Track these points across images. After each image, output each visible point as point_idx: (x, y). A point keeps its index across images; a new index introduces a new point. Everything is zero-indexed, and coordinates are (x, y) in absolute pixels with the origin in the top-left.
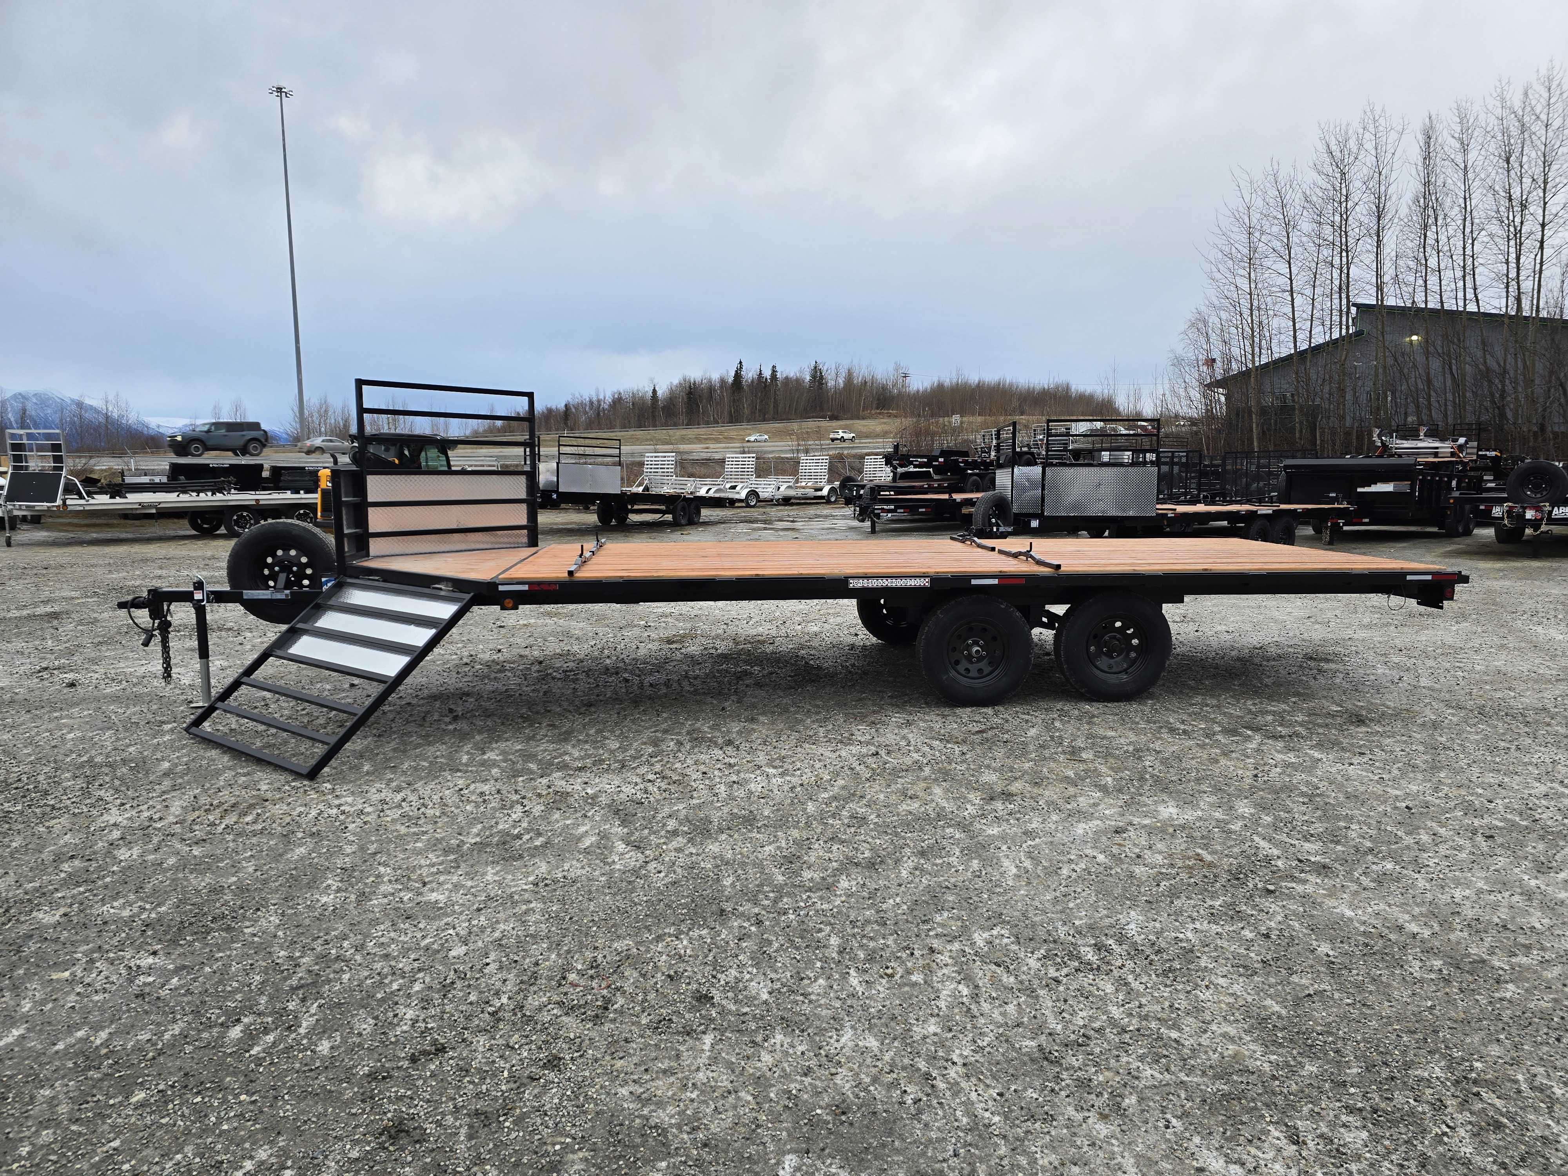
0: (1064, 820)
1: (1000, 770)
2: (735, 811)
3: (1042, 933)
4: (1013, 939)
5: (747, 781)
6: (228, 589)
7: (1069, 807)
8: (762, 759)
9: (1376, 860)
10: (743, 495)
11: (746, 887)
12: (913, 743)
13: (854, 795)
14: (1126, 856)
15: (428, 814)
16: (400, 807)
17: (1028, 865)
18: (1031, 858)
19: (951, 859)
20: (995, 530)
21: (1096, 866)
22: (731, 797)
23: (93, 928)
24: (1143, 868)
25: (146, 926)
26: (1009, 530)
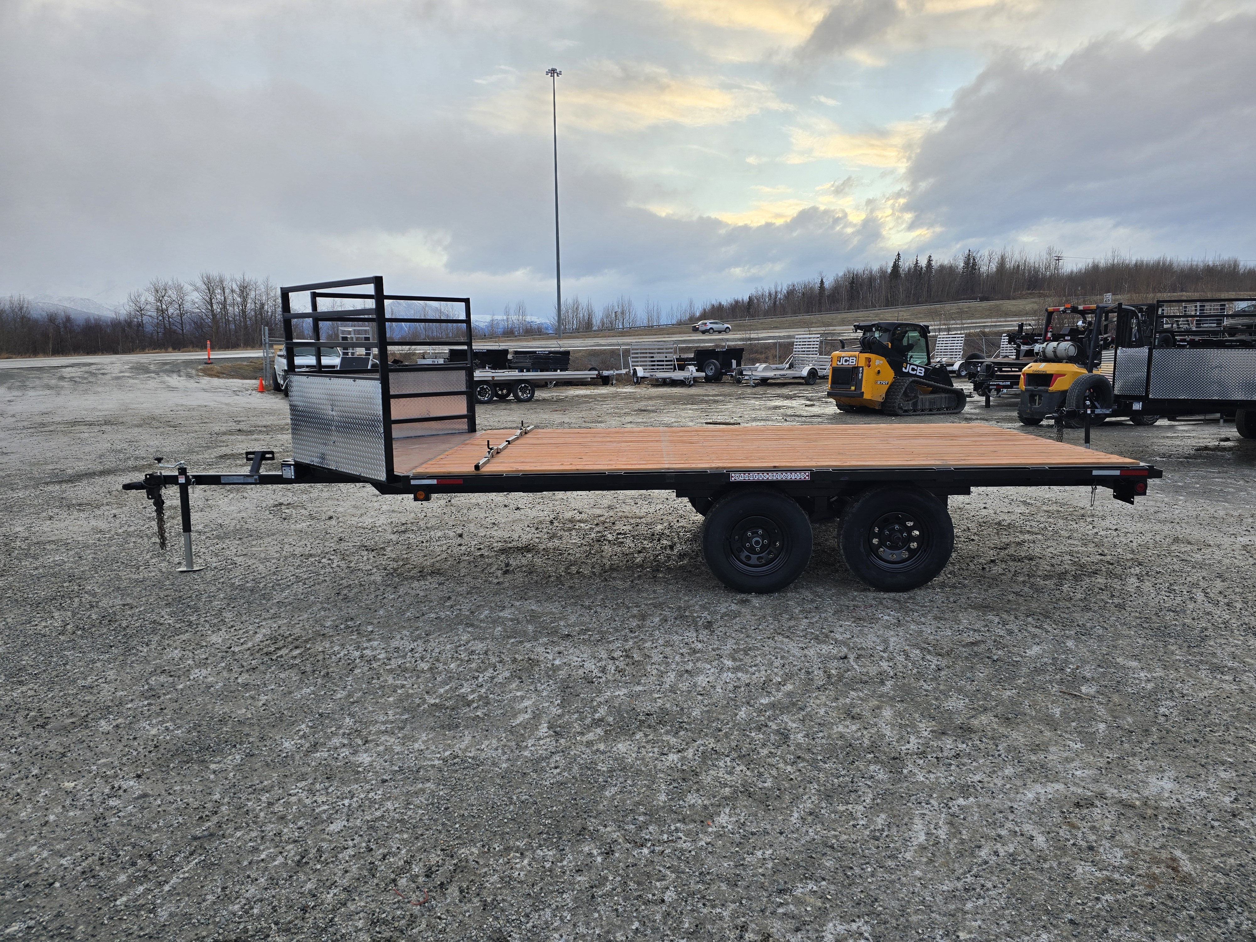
1: (973, 696)
7: (1033, 758)
14: (1074, 844)
15: (419, 668)
16: (404, 657)
17: (942, 834)
18: (951, 824)
19: (856, 807)
20: (1089, 412)
21: (1027, 851)
22: (673, 689)
23: (124, 742)
24: (1089, 868)
25: (156, 747)
26: (1108, 412)
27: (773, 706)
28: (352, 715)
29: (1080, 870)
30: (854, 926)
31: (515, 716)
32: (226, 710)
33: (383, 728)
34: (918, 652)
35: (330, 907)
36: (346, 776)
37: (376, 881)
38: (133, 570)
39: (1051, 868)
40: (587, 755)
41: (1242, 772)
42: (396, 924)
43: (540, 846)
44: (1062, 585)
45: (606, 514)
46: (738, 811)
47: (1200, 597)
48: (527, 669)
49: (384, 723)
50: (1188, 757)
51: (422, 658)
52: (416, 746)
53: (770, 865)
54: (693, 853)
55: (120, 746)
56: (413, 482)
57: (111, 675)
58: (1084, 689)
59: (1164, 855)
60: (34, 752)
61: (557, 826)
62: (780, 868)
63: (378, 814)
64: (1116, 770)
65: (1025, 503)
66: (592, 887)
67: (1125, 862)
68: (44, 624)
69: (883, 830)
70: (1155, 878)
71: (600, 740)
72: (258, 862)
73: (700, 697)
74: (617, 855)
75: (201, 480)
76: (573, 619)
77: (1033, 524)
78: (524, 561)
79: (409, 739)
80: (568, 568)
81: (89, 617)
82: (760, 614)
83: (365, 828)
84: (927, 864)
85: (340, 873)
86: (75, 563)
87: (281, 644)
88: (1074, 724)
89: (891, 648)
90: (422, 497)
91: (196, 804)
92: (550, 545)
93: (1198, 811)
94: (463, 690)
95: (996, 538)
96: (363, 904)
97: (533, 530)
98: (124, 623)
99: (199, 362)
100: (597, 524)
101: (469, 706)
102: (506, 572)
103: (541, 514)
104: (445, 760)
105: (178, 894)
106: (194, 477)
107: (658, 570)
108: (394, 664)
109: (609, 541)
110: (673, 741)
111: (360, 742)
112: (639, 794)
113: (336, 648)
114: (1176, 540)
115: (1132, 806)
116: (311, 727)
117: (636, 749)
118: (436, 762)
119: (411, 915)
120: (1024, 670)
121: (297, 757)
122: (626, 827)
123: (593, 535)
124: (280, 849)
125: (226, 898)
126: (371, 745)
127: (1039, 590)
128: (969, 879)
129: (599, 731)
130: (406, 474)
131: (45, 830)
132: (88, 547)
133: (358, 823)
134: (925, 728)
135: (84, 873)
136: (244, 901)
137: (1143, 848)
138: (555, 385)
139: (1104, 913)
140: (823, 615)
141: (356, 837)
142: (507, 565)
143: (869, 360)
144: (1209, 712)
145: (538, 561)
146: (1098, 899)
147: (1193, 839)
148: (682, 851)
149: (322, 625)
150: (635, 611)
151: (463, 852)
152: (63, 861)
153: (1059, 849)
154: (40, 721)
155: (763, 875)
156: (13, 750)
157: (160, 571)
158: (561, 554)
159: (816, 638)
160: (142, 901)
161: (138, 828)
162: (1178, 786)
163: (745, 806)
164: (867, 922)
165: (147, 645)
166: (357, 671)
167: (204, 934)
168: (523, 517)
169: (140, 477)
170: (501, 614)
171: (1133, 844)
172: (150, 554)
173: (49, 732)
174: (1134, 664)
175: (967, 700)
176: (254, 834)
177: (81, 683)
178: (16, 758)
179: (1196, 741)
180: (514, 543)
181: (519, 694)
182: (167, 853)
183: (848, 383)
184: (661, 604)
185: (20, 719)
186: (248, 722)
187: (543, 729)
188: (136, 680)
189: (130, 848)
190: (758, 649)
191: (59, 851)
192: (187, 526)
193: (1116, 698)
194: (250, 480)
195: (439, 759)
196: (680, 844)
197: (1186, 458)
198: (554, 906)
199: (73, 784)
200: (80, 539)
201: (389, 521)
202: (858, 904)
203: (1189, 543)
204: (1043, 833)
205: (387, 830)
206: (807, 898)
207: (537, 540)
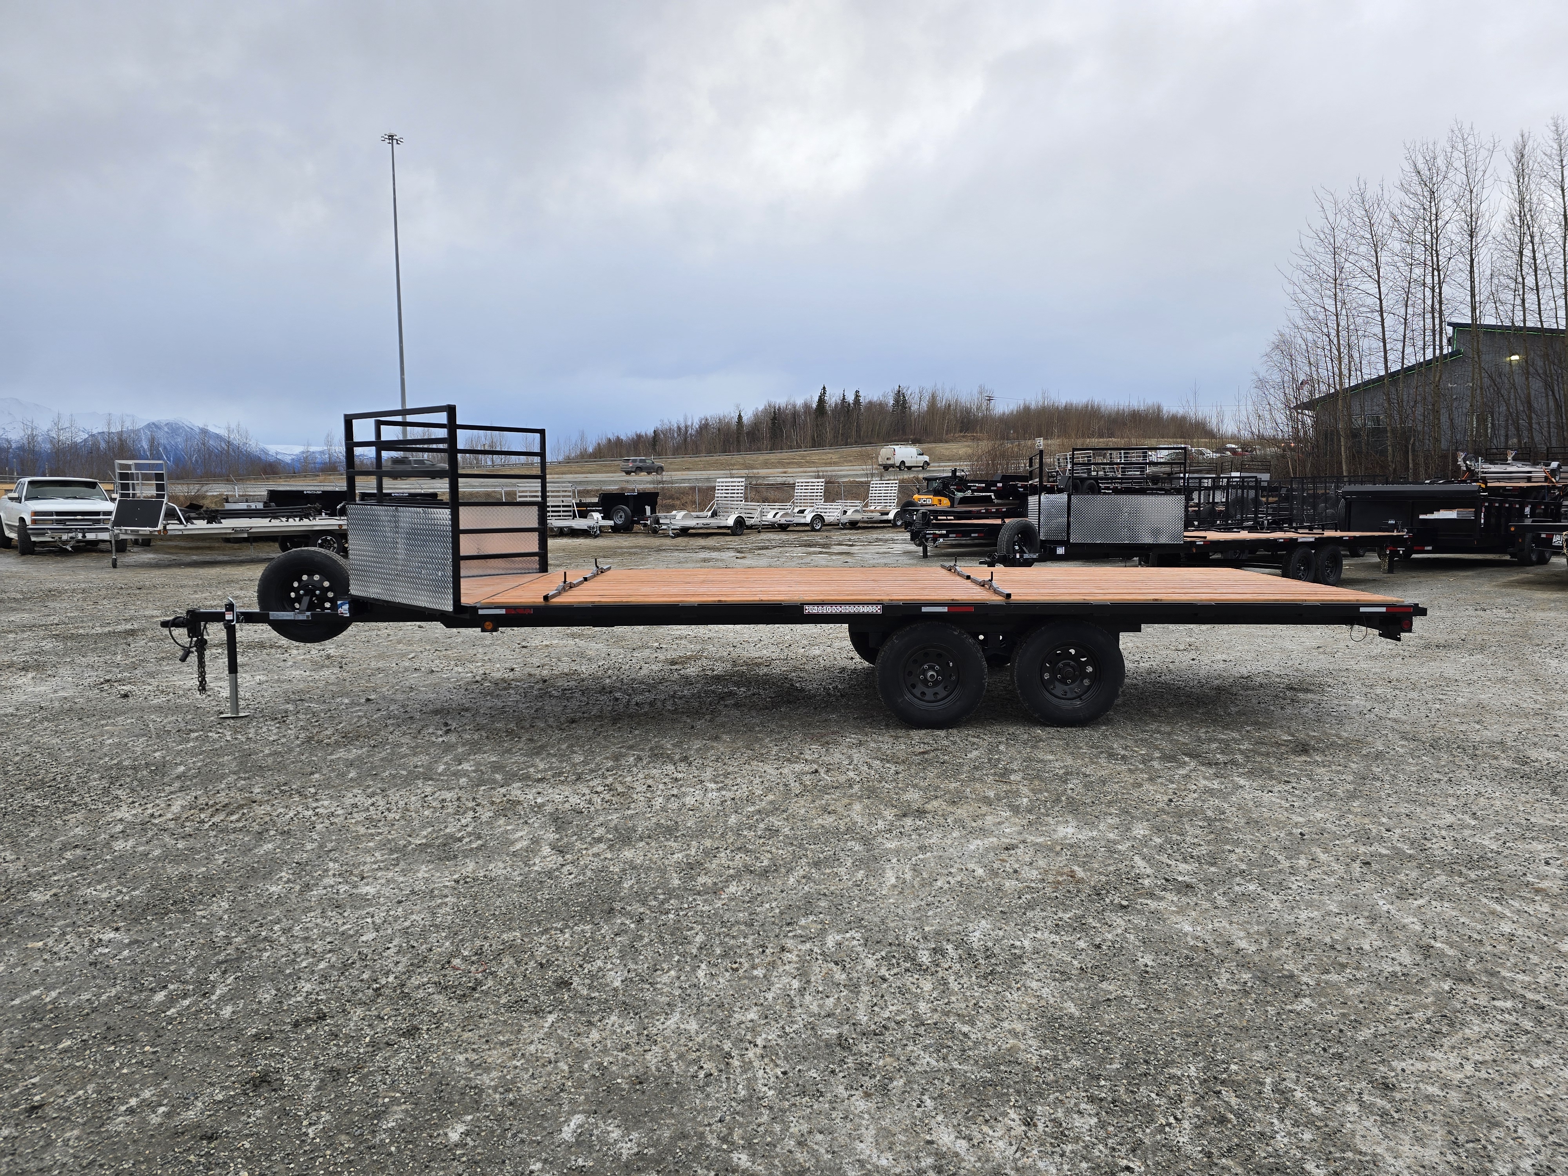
0: (961, 837)
1: (925, 790)
2: (662, 821)
3: (891, 938)
4: (862, 941)
5: (685, 794)
6: (258, 610)
7: (974, 824)
8: (709, 773)
9: (1242, 882)
10: (808, 520)
11: (642, 889)
12: (855, 762)
13: (777, 809)
14: (1004, 871)
15: (389, 818)
16: (367, 810)
18: (914, 870)
20: (1018, 556)
21: (971, 879)
22: (664, 809)
25: (118, 906)
26: (1035, 557)
27: (759, 812)
30: (848, 935)
34: (878, 762)
36: (356, 904)
37: (430, 964)
39: (988, 885)
40: (597, 864)
41: (1123, 818)
42: (465, 986)
43: (576, 924)
46: (743, 883)
48: (509, 808)
49: (374, 862)
50: (1087, 813)
51: (388, 810)
54: (713, 912)
58: (1012, 777)
59: (1066, 870)
61: (586, 911)
62: (785, 912)
63: (407, 924)
64: (1035, 826)
66: (632, 942)
67: (1039, 877)
69: (863, 880)
70: (1059, 883)
71: (605, 851)
72: (301, 969)
73: (691, 812)
74: (647, 921)
76: (542, 765)
79: (409, 871)
82: (732, 746)
83: (398, 934)
84: (898, 894)
85: (391, 965)
88: (1004, 801)
93: (1091, 843)
115: (1046, 846)
116: (293, 874)
117: (641, 853)
118: (447, 884)
119: (476, 979)
120: (966, 768)
121: (292, 897)
122: (650, 904)
124: (319, 958)
126: (370, 880)
128: (930, 899)
129: (602, 845)
133: (390, 932)
134: (889, 814)
137: (1052, 867)
139: (1024, 905)
141: (393, 941)
146: (1020, 898)
147: (1086, 860)
148: (703, 912)
153: (993, 874)
155: (773, 917)
159: (789, 760)
160: (194, 1009)
161: (148, 964)
162: (1078, 830)
163: (749, 879)
164: (857, 932)
170: (460, 768)
171: (1045, 867)
175: (921, 793)
176: (283, 953)
179: (1093, 803)
180: (445, 705)
186: (215, 877)
187: (546, 850)
195: (449, 881)
196: (700, 908)
198: (603, 958)
202: (849, 923)
204: (982, 867)
205: (422, 933)
206: (810, 925)
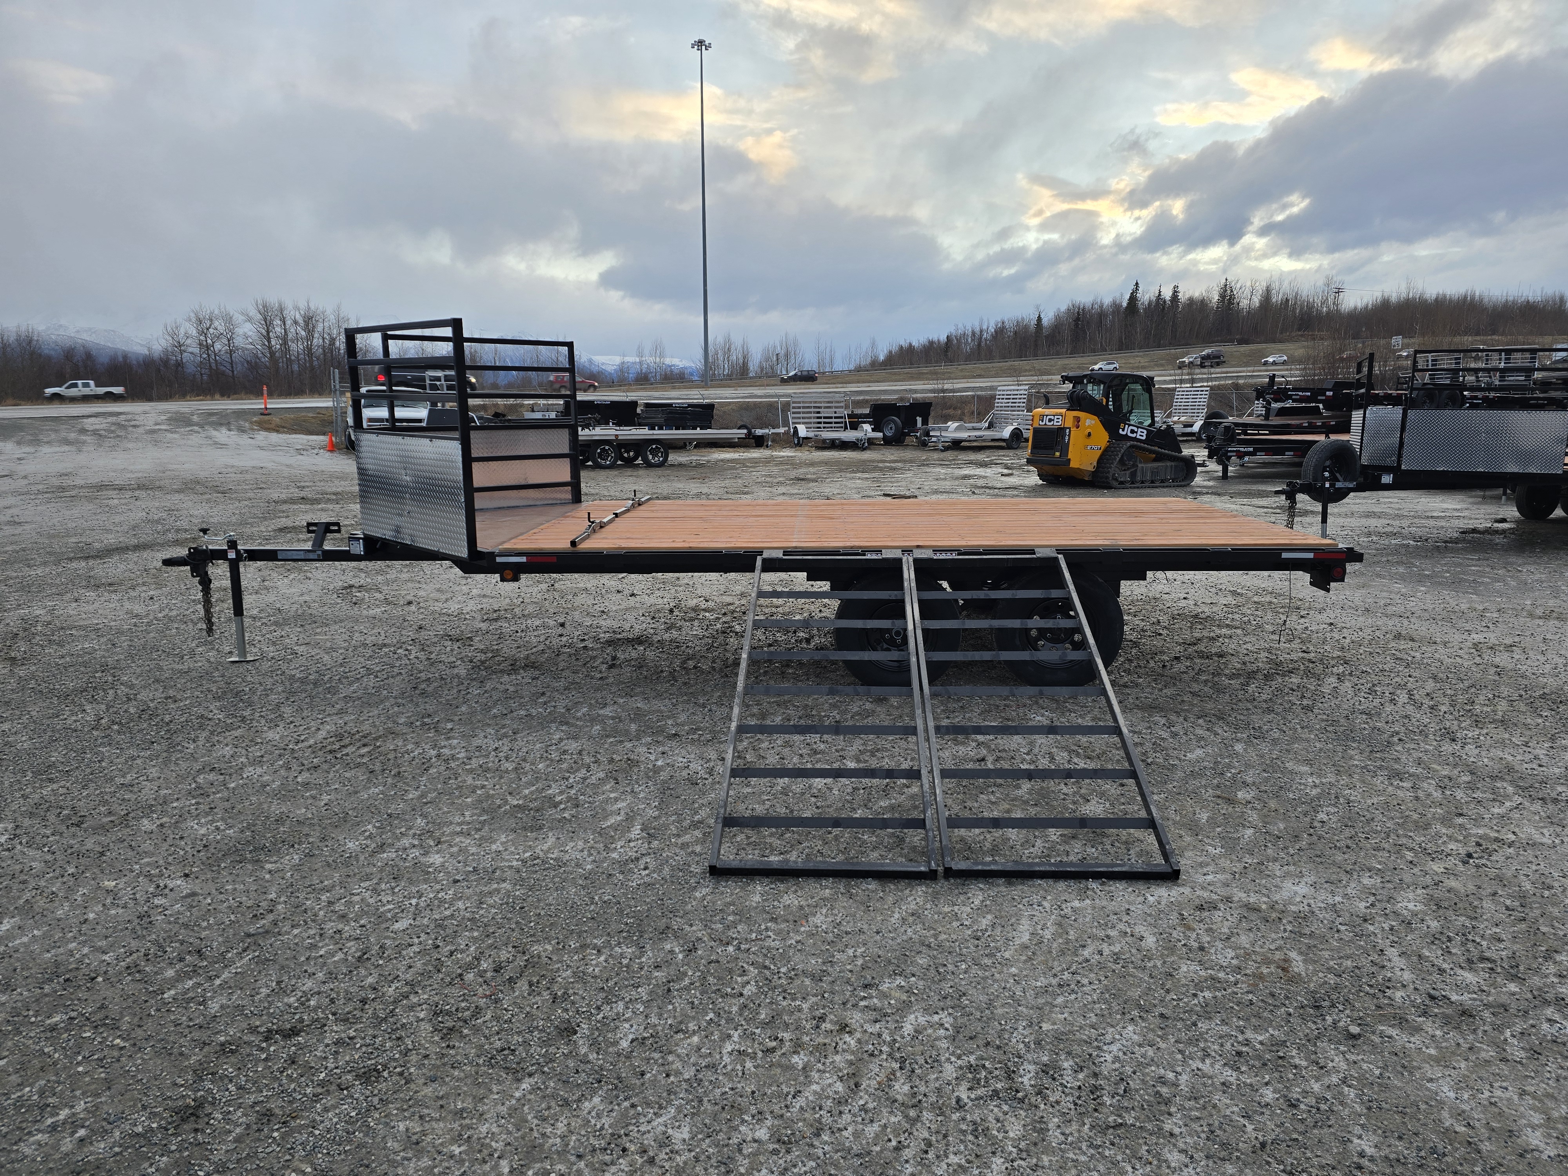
14: (1185, 945)
15: (502, 768)
16: (487, 756)
17: (1047, 934)
18: (1060, 925)
19: (963, 908)
20: (1327, 485)
21: (1134, 951)
23: (170, 841)
24: (1194, 967)
25: (205, 846)
26: (1351, 486)
28: (424, 816)
29: (1184, 968)
30: (936, 1018)
31: (605, 818)
32: (284, 809)
33: (458, 829)
34: (1065, 754)
35: (392, 999)
36: (414, 877)
37: (441, 976)
38: (177, 660)
39: (1155, 966)
41: (1388, 878)
42: (460, 1015)
43: (619, 943)
44: (1248, 685)
45: (737, 603)
46: (836, 911)
47: (1403, 697)
48: (624, 770)
49: (459, 824)
50: (1334, 863)
51: (507, 758)
52: (494, 847)
53: (860, 962)
54: (781, 951)
55: (165, 846)
56: (499, 560)
57: (154, 772)
58: (1240, 795)
59: (1278, 955)
60: (69, 851)
61: (640, 925)
62: (870, 965)
63: (447, 913)
64: (1251, 875)
65: (1234, 593)
66: (669, 982)
67: (1235, 962)
68: (74, 718)
69: (986, 930)
70: (1261, 977)
71: (697, 842)
72: (316, 958)
73: (813, 799)
74: (700, 952)
75: (254, 555)
76: (682, 718)
77: (1236, 616)
78: (634, 654)
79: (486, 840)
80: (684, 662)
81: (126, 711)
82: (896, 713)
83: (432, 926)
84: (1025, 962)
85: (403, 969)
86: (107, 650)
87: (347, 741)
88: (1219, 829)
89: (1036, 751)
90: (509, 577)
91: (250, 903)
92: (667, 636)
93: (1327, 916)
94: (550, 792)
95: (1188, 632)
96: (426, 997)
97: (649, 620)
98: (167, 718)
99: (253, 412)
100: (725, 614)
101: (555, 807)
102: (612, 666)
103: (660, 601)
104: (524, 861)
105: (230, 988)
106: (246, 551)
107: (788, 666)
108: (475, 763)
109: (737, 633)
110: (776, 842)
111: (432, 843)
112: (732, 894)
113: (409, 747)
114: (1398, 636)
115: (1257, 910)
116: (378, 828)
117: (735, 851)
118: (515, 863)
119: (477, 1007)
120: (1180, 774)
121: (362, 858)
122: (713, 926)
123: (719, 626)
124: (340, 946)
125: (281, 990)
126: (444, 846)
127: (1220, 690)
128: (1066, 976)
129: (698, 833)
130: (490, 550)
131: (84, 928)
132: (122, 633)
133: (425, 921)
135: (128, 968)
136: (300, 994)
137: (1258, 949)
138: (696, 447)
139: (1198, 1009)
140: (967, 715)
141: (422, 935)
142: (614, 658)
143: (1077, 419)
144: (1373, 819)
145: (650, 654)
146: (1195, 995)
147: (1312, 942)
148: (769, 949)
149: (394, 722)
150: (755, 710)
151: (536, 949)
152: (106, 957)
153: (1167, 949)
154: (75, 820)
155: (851, 971)
156: (46, 849)
157: (208, 661)
158: (678, 647)
160: (191, 995)
161: (186, 926)
162: (1313, 890)
163: (844, 907)
164: (950, 1014)
165: (194, 741)
166: (433, 771)
167: (258, 1023)
168: (638, 605)
169: (182, 552)
170: (601, 712)
171: (1247, 946)
172: (196, 642)
173: (85, 831)
174: (1305, 769)
175: (1108, 805)
176: (312, 932)
177: (119, 780)
178: (49, 857)
179: (1348, 847)
180: (625, 634)
181: (612, 795)
182: (218, 950)
183: (1052, 448)
184: (785, 702)
185: (52, 817)
186: (308, 822)
187: (636, 831)
188: (181, 778)
189: (177, 945)
190: (887, 750)
191: (100, 948)
192: (238, 610)
193: (1273, 804)
194: (312, 556)
195: (518, 860)
196: (769, 943)
197: (1446, 542)
198: (627, 999)
199: (114, 883)
200: (113, 624)
201: (480, 607)
202: (945, 998)
203: (1413, 640)
204: (1154, 934)
205: (456, 928)
206: (893, 993)
207: (652, 631)
